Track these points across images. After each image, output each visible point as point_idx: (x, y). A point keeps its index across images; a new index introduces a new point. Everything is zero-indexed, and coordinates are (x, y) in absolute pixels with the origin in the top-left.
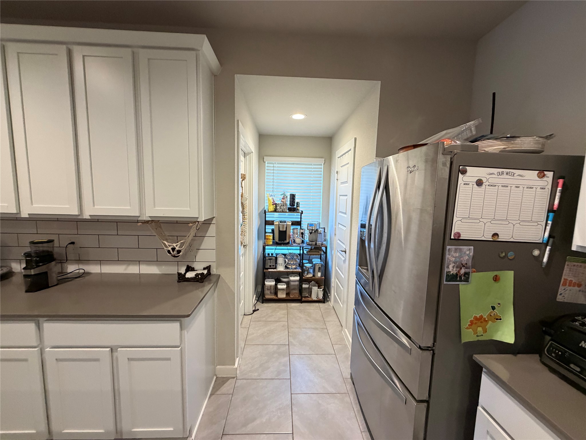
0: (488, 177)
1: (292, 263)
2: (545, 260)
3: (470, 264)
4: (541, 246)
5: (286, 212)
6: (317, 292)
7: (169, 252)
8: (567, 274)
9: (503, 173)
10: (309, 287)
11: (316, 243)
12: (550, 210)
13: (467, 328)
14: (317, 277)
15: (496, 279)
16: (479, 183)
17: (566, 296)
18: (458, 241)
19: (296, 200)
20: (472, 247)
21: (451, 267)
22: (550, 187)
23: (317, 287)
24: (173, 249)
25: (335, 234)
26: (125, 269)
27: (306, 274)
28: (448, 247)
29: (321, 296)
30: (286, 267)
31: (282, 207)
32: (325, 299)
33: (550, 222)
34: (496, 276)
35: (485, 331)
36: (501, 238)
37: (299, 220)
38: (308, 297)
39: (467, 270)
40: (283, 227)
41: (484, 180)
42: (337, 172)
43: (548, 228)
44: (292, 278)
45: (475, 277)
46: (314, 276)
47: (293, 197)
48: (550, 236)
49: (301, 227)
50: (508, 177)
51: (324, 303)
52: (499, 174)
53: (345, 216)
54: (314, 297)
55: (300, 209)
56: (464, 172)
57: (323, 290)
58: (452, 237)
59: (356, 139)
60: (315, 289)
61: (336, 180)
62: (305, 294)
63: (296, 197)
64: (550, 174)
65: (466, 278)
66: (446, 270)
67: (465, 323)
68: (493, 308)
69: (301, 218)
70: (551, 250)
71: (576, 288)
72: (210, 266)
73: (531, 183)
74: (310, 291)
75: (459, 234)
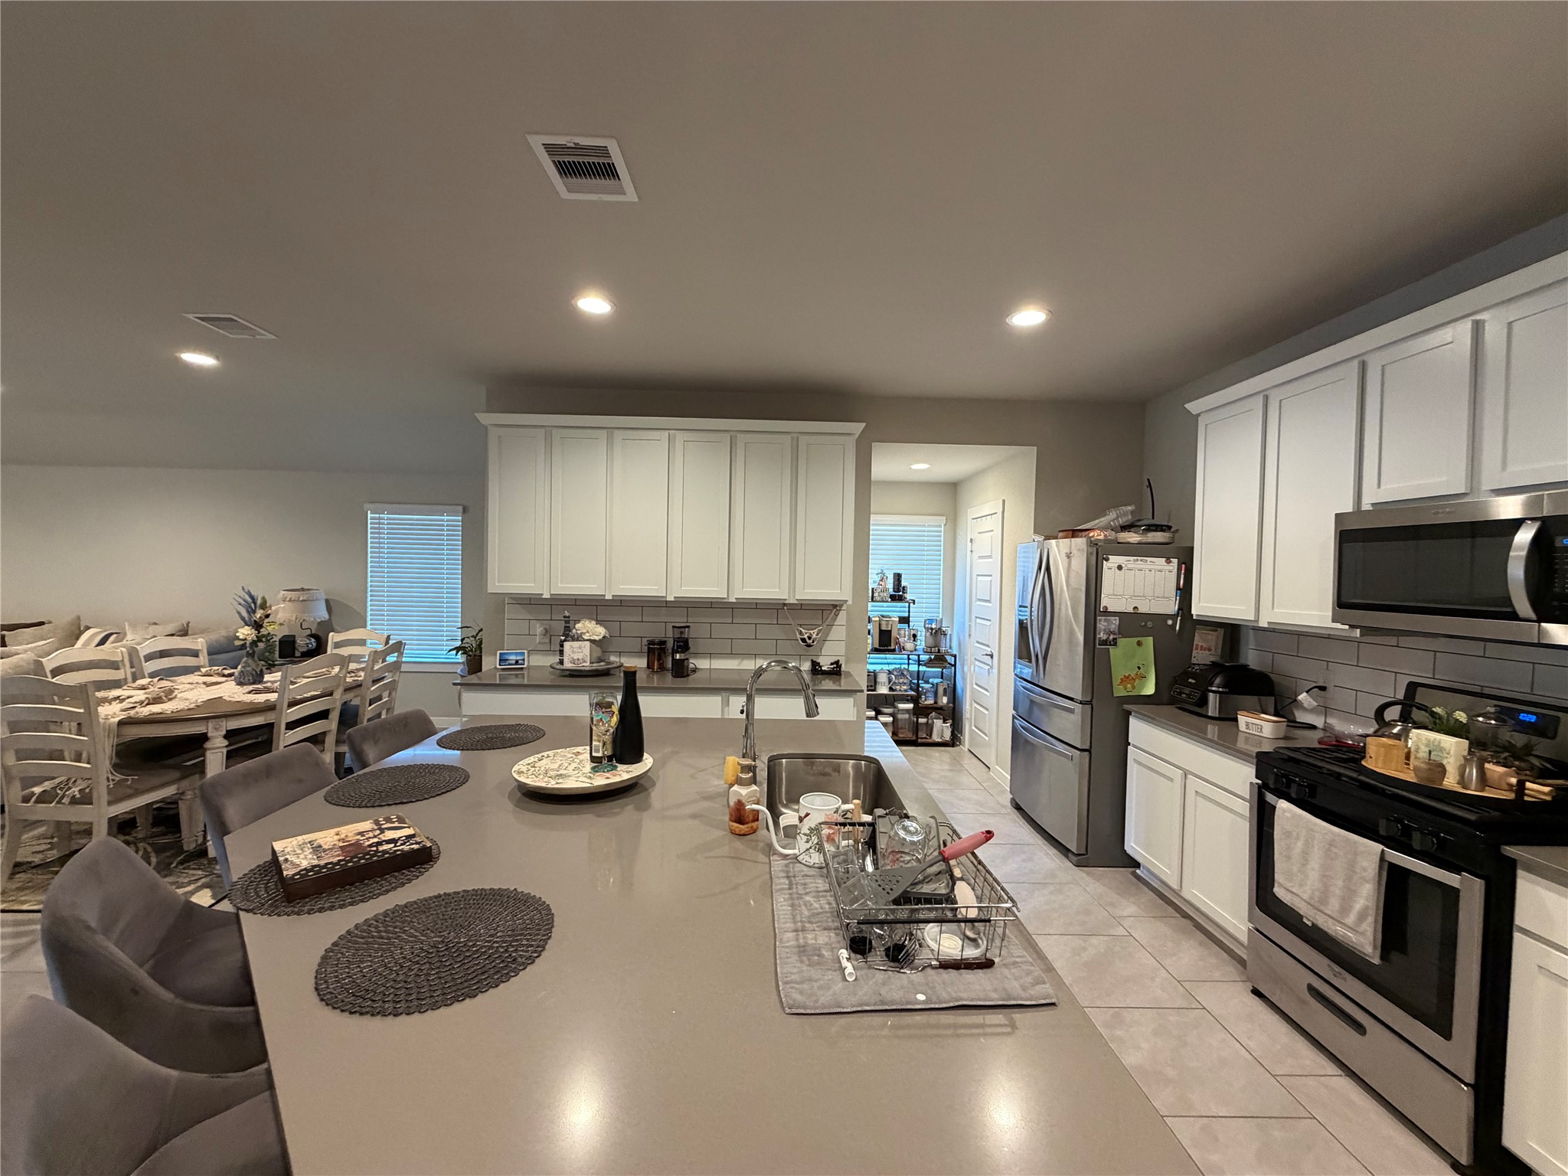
0: (1126, 563)
1: (901, 681)
2: (1177, 628)
3: (1117, 631)
4: (1173, 617)
5: (887, 602)
6: (941, 729)
7: (803, 640)
8: (1198, 640)
9: (1137, 560)
10: (928, 722)
11: (939, 650)
12: (1178, 588)
13: (1118, 685)
14: (941, 704)
15: (1139, 644)
16: (1120, 568)
17: (1199, 659)
18: (1106, 613)
19: (903, 584)
20: (1117, 618)
21: (1102, 634)
22: (1176, 570)
23: (942, 721)
24: (810, 638)
25: (970, 635)
26: (739, 665)
27: (923, 699)
28: (1098, 618)
29: (947, 736)
30: (891, 689)
31: (882, 594)
32: (954, 741)
33: (1178, 598)
34: (1139, 641)
35: (1134, 687)
36: (1141, 610)
37: (906, 615)
38: (926, 738)
39: (1115, 636)
40: (887, 624)
41: (1123, 566)
42: (971, 540)
43: (1177, 602)
44: (902, 706)
45: (1121, 641)
46: (936, 703)
47: (898, 577)
48: (1179, 609)
49: (909, 626)
50: (1141, 563)
51: (953, 746)
52: (1134, 560)
53: (990, 605)
54: (936, 738)
55: (908, 596)
56: (1107, 560)
57: (951, 725)
58: (1101, 610)
59: (1004, 501)
60: (938, 723)
61: (969, 553)
62: (922, 734)
63: (903, 576)
64: (1175, 561)
65: (1114, 643)
66: (1098, 636)
67: (1116, 681)
68: (1139, 668)
69: (909, 612)
70: (1181, 620)
71: (1208, 652)
72: (838, 661)
73: (1159, 568)
74: (929, 728)
75: (1106, 608)
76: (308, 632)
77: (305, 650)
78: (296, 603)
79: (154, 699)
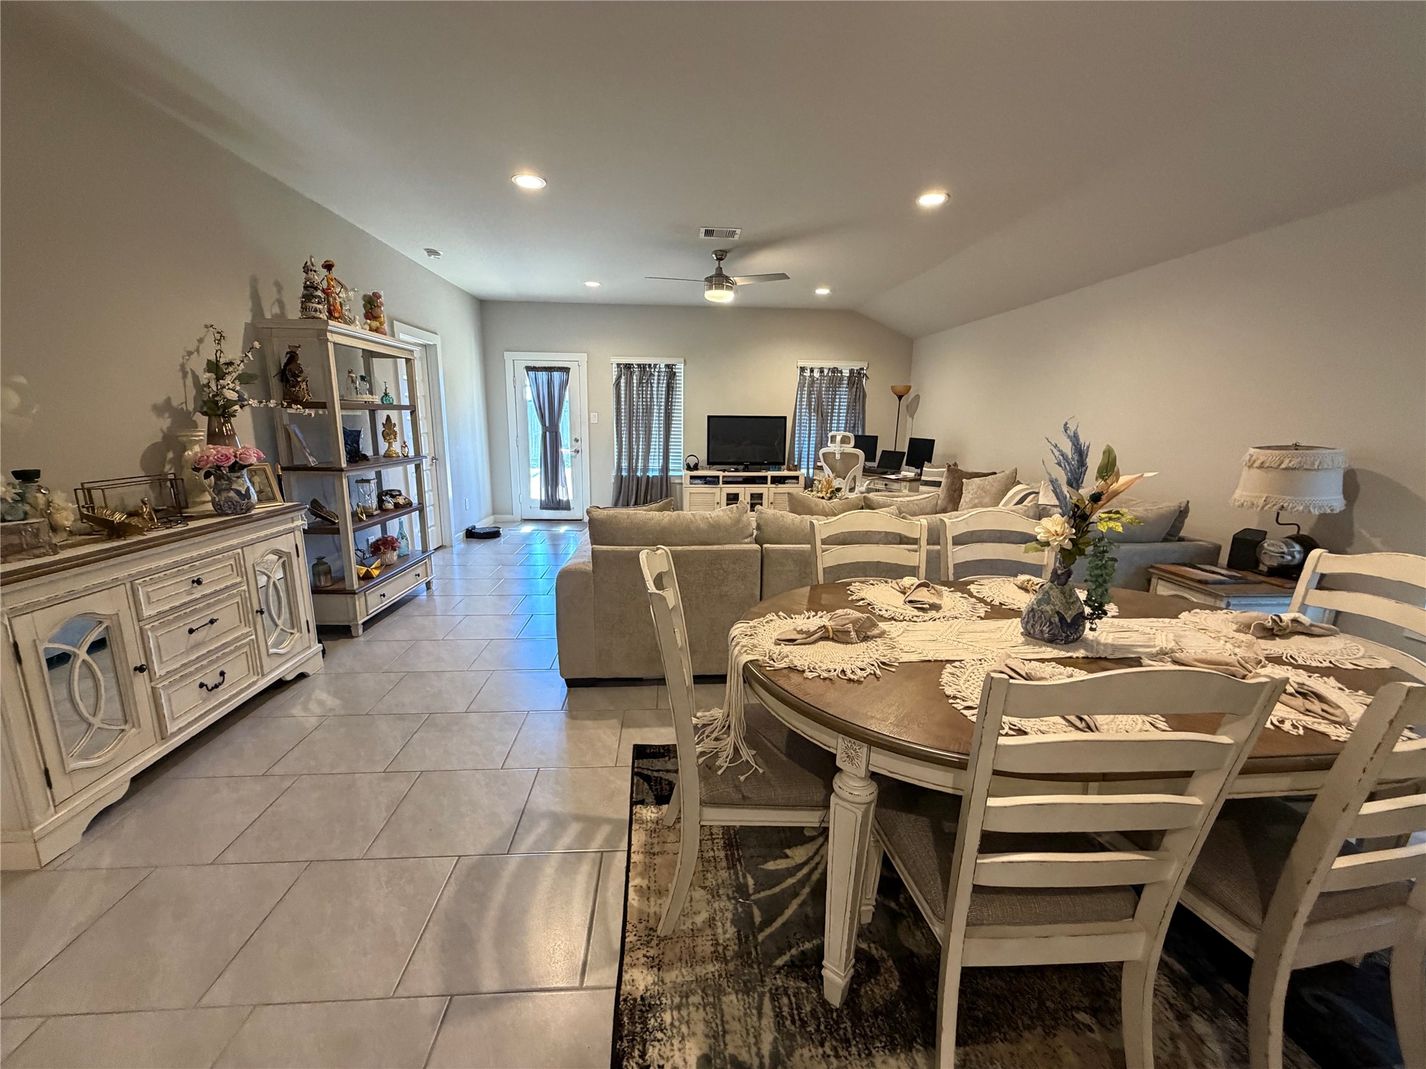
76: (1293, 531)
77: (1276, 564)
79: (835, 631)
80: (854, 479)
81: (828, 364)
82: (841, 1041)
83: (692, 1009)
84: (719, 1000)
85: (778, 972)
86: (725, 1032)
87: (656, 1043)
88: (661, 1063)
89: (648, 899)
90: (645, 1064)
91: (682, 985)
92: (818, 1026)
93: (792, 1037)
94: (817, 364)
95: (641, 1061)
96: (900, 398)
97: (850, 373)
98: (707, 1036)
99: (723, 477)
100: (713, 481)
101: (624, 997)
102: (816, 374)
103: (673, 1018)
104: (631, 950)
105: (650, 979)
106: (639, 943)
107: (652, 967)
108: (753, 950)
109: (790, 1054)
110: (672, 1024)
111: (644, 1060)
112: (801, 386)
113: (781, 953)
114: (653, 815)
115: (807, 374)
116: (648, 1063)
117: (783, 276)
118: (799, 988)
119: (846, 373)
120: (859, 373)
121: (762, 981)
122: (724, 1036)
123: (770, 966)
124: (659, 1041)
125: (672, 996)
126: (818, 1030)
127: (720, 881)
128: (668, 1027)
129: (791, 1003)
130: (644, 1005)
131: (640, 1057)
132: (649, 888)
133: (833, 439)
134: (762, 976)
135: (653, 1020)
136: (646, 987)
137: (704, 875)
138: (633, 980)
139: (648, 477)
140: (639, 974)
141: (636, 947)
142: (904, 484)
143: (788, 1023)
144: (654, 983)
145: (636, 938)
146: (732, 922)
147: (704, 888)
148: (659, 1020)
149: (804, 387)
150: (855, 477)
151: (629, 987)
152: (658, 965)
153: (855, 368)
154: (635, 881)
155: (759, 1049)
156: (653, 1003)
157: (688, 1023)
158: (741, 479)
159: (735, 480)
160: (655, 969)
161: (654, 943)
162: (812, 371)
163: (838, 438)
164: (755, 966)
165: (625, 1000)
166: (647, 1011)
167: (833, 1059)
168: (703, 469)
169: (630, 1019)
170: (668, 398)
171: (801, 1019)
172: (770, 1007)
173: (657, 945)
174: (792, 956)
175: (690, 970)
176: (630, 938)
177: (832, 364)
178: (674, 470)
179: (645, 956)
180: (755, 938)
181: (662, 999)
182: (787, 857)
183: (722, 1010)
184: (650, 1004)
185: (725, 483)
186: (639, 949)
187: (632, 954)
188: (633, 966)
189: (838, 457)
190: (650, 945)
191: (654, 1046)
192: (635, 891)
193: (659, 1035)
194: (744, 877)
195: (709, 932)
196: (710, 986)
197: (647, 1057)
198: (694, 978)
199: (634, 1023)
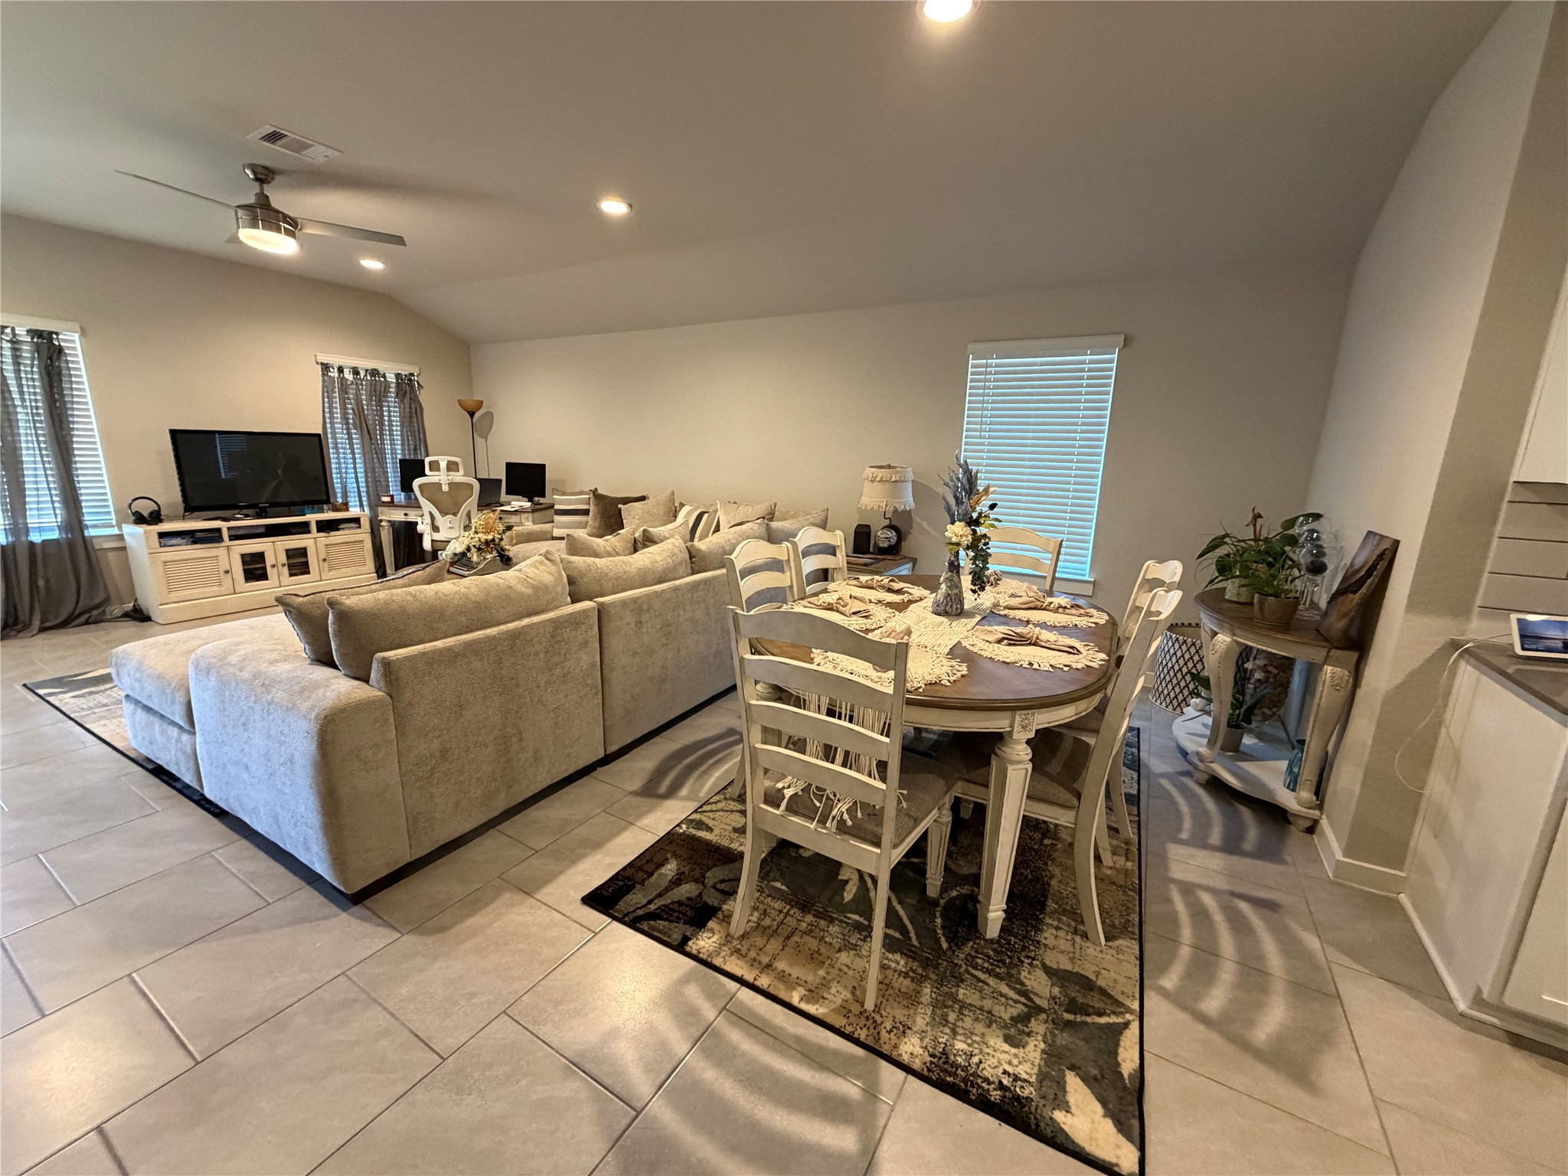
76: (887, 523)
77: (885, 546)
78: (887, 485)
80: (469, 515)
81: (365, 364)
82: (1023, 950)
83: (960, 1024)
84: (959, 1001)
85: (954, 951)
86: (989, 1012)
87: (982, 1066)
88: (1001, 1071)
89: (823, 998)
90: (997, 1083)
91: (934, 1019)
92: (1007, 955)
93: (1011, 976)
94: (348, 362)
95: (993, 1086)
96: (472, 414)
97: (397, 380)
98: (989, 1026)
99: (229, 529)
100: (212, 537)
101: (925, 1070)
102: (348, 376)
103: (965, 1042)
104: (878, 1040)
105: (915, 1040)
106: (872, 1030)
107: (904, 1032)
108: (924, 954)
109: (1022, 984)
110: (969, 1045)
111: (993, 1083)
112: (327, 390)
113: (938, 940)
114: (714, 939)
115: (334, 374)
116: (996, 1081)
117: (399, 240)
118: (972, 948)
119: (391, 378)
120: (410, 380)
121: (957, 965)
122: (993, 1015)
123: (945, 953)
124: (981, 1062)
125: (942, 1032)
126: (1010, 957)
127: (840, 936)
128: (971, 1049)
129: (983, 959)
130: (940, 1058)
131: (989, 1084)
132: (810, 991)
133: (434, 466)
134: (952, 962)
135: (957, 1058)
136: (922, 1047)
137: (825, 942)
138: (911, 1054)
139: (32, 544)
140: (906, 1046)
141: (875, 1034)
142: (524, 516)
143: (998, 970)
144: (921, 1039)
145: (865, 1030)
146: (889, 952)
147: (840, 950)
148: (961, 1053)
149: (334, 392)
150: (469, 512)
151: (917, 1061)
152: (904, 1026)
153: (403, 373)
154: (795, 999)
155: (1012, 999)
156: (941, 1050)
157: (972, 1033)
158: (262, 530)
159: (252, 531)
160: (908, 1031)
161: (877, 1017)
162: (341, 370)
163: (443, 465)
164: (940, 961)
165: (929, 1070)
166: (947, 1058)
167: (1035, 962)
168: (172, 518)
169: (950, 1076)
170: (52, 394)
171: (998, 961)
172: (980, 973)
173: (882, 1016)
174: (943, 935)
175: (921, 1006)
176: (862, 1035)
177: (371, 365)
178: (95, 526)
179: (889, 1032)
180: (914, 946)
181: (940, 1040)
182: (846, 882)
183: (970, 1004)
184: (941, 1053)
185: (232, 538)
186: (879, 1033)
187: (881, 1041)
188: (896, 1046)
189: (445, 488)
190: (879, 1022)
191: (984, 1069)
192: (808, 1002)
193: (975, 1060)
194: (849, 918)
195: (889, 973)
196: (944, 1001)
197: (991, 1079)
198: (931, 1008)
199: (955, 1075)
